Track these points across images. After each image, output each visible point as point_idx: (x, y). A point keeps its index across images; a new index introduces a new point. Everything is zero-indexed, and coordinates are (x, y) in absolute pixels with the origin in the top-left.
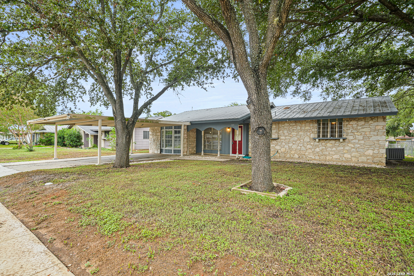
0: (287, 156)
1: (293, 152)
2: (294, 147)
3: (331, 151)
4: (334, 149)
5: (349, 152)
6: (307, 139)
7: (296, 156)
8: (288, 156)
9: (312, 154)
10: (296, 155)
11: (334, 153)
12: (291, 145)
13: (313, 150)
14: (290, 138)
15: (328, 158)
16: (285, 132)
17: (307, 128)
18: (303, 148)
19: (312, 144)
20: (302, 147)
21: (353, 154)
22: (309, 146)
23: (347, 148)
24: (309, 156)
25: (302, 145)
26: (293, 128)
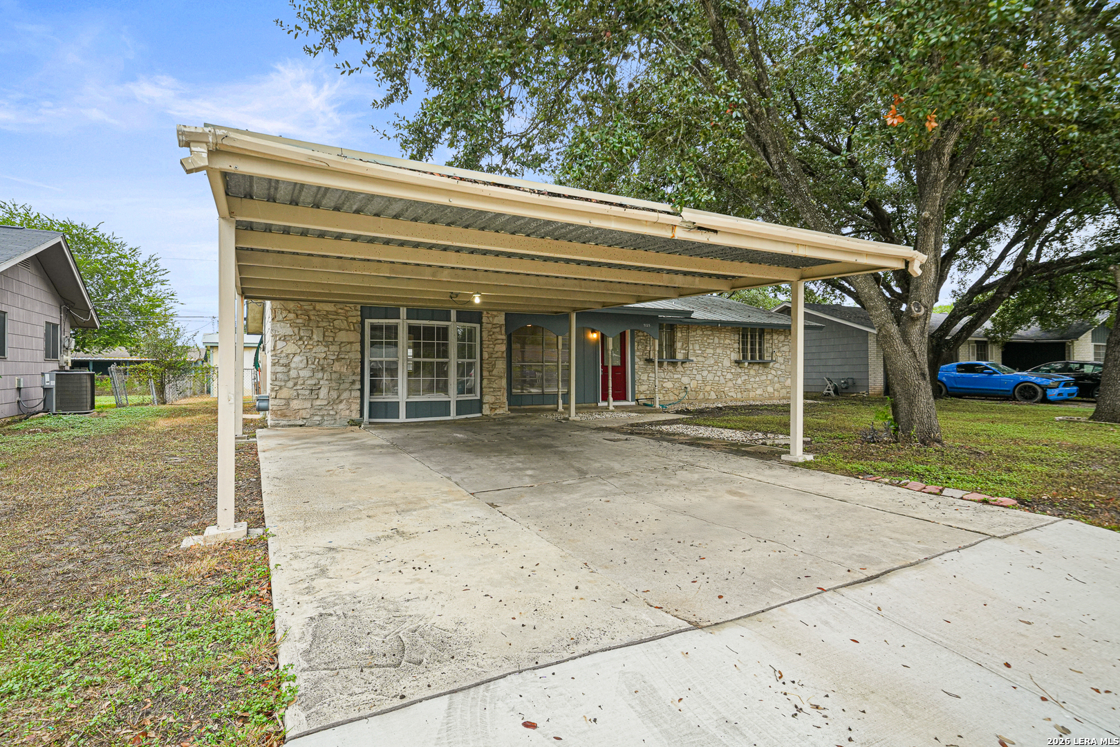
0: (699, 398)
1: (708, 388)
2: (710, 377)
3: (755, 382)
4: (757, 379)
5: (772, 382)
6: (727, 363)
7: (713, 396)
8: (701, 396)
9: (733, 390)
10: (712, 393)
11: (757, 386)
12: (705, 373)
13: (734, 382)
14: (703, 359)
15: (752, 394)
16: (697, 347)
17: (727, 341)
18: (722, 381)
19: (733, 371)
20: (721, 377)
21: (777, 386)
22: (729, 376)
23: (770, 377)
24: (730, 394)
25: (719, 374)
26: (708, 341)
